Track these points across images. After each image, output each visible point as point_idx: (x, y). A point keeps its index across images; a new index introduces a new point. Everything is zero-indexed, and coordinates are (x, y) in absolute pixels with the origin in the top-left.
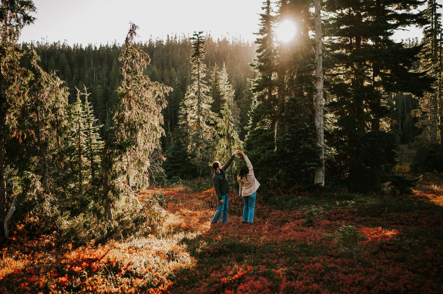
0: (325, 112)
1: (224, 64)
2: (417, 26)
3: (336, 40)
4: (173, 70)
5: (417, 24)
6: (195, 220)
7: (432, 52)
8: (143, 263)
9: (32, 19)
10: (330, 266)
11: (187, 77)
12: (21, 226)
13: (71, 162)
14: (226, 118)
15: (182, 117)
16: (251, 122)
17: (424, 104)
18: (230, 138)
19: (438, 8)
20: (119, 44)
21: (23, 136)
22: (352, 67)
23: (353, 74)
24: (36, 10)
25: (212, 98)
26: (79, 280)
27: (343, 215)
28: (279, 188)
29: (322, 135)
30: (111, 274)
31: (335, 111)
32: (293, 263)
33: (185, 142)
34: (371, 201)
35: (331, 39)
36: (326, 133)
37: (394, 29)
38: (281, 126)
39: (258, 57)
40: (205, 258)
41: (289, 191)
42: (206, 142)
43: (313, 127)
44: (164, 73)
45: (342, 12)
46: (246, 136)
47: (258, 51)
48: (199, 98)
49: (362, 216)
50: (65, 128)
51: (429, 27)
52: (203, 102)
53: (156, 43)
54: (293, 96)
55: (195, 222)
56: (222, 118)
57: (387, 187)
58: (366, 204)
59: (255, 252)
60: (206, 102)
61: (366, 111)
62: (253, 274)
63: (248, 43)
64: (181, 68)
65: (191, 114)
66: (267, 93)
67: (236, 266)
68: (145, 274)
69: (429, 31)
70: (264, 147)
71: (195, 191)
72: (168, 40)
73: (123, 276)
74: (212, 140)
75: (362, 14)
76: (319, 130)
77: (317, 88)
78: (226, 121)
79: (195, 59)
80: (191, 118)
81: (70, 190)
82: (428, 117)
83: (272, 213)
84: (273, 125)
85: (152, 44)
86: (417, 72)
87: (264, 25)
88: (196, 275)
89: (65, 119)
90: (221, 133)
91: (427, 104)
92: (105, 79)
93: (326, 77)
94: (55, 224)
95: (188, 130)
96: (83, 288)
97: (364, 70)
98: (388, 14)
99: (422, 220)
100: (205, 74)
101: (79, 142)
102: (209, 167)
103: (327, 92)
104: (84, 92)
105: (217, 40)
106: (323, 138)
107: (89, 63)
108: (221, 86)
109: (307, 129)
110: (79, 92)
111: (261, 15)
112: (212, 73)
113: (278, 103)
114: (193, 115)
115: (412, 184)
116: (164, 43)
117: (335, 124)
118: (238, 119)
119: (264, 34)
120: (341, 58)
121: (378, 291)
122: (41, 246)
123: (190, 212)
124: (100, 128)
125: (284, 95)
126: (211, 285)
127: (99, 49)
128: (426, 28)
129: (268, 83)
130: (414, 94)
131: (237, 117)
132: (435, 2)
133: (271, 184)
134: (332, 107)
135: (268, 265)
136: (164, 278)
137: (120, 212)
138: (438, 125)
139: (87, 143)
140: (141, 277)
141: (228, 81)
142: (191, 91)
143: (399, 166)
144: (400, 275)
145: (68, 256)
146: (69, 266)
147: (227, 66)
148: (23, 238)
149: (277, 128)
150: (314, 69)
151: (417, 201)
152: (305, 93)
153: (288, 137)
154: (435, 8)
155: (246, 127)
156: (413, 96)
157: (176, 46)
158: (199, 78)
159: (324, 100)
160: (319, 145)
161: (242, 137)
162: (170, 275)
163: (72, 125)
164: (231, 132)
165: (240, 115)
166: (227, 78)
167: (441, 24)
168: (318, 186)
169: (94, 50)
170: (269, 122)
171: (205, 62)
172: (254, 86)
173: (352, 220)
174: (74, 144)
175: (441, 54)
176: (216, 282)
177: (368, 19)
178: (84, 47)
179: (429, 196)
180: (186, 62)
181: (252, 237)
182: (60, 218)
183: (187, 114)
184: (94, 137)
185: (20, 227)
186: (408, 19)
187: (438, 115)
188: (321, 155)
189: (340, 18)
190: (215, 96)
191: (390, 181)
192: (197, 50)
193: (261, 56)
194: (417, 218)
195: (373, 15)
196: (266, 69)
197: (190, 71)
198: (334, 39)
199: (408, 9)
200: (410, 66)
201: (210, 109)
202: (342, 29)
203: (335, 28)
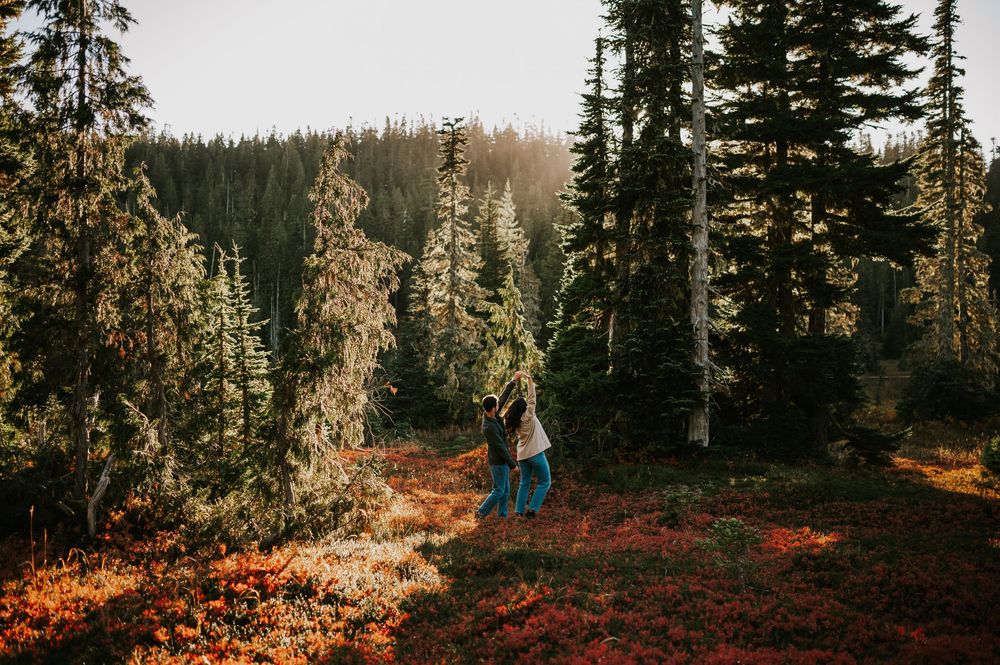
0: (711, 295)
1: (508, 184)
2: (902, 121)
3: (737, 147)
4: (397, 192)
5: (903, 118)
6: (444, 511)
7: (944, 167)
8: (354, 581)
9: (146, 120)
10: (693, 588)
11: (426, 208)
12: (118, 513)
13: (204, 392)
14: (509, 305)
15: (417, 298)
16: (560, 313)
17: (927, 276)
18: (518, 345)
19: (956, 76)
20: (282, 134)
21: (126, 343)
22: (770, 203)
23: (770, 217)
24: (154, 105)
25: (480, 258)
26: (245, 606)
27: (741, 504)
28: (616, 450)
29: (705, 343)
30: (299, 597)
31: (733, 291)
32: (629, 584)
33: (422, 351)
34: (798, 478)
35: (726, 145)
36: (713, 337)
37: (853, 127)
38: (620, 322)
39: (576, 180)
40: (467, 578)
41: (637, 455)
42: (466, 351)
43: (687, 325)
44: (377, 199)
45: (749, 89)
46: (550, 342)
47: (576, 169)
48: (453, 258)
49: (779, 508)
50: (196, 326)
52: (462, 266)
53: (362, 134)
54: (647, 262)
55: (445, 515)
56: (501, 304)
57: (840, 451)
58: (787, 484)
59: (560, 568)
60: (467, 266)
61: (797, 293)
62: (553, 600)
63: (558, 136)
64: (414, 188)
65: (436, 291)
66: (594, 254)
67: (524, 586)
68: (360, 600)
69: (937, 123)
70: (587, 365)
71: (442, 455)
72: (388, 128)
73: (321, 603)
74: (480, 346)
75: (790, 94)
76: (698, 332)
77: (695, 246)
78: (509, 310)
79: (446, 176)
80: (436, 300)
81: (202, 448)
82: (934, 303)
83: (600, 501)
84: (605, 320)
85: (353, 136)
86: (901, 215)
87: (588, 116)
88: (451, 605)
89: (195, 309)
90: (499, 334)
91: (933, 277)
92: (251, 210)
93: (712, 224)
94: (181, 513)
95: (430, 324)
96: (253, 619)
97: (791, 211)
98: (844, 95)
99: (894, 516)
100: (466, 208)
101: (220, 354)
102: (473, 406)
103: (717, 254)
104: (233, 254)
105: (492, 130)
106: (706, 348)
107: (216, 176)
108: (501, 231)
109: (675, 329)
110: (223, 256)
111: (584, 96)
112: (482, 204)
113: (615, 275)
114: (441, 294)
115: (891, 445)
116: (379, 136)
117: (732, 320)
118: (535, 302)
119: (589, 134)
120: (746, 185)
121: (770, 629)
122: (160, 552)
123: (434, 495)
124: (262, 326)
125: (628, 261)
126: (478, 619)
127: (239, 146)
128: (933, 117)
129: (595, 235)
130: (893, 260)
131: (532, 298)
132: (949, 63)
133: (599, 440)
134: (725, 283)
135: (582, 587)
136: (394, 606)
137: (308, 489)
138: (957, 322)
139: (237, 356)
140: (354, 604)
141: (515, 220)
142: (436, 243)
143: (875, 407)
144: (815, 604)
145: (219, 566)
146: (224, 583)
147: (514, 186)
148: (123, 536)
149: (614, 326)
150: (690, 208)
151: (897, 479)
152: (672, 257)
153: (634, 344)
154: (951, 75)
155: (550, 323)
156: (893, 265)
157: (406, 141)
158: (453, 216)
159: (711, 270)
160: (697, 362)
161: (541, 344)
162: (405, 603)
163: (207, 321)
164: (519, 333)
165: (540, 294)
166: (514, 214)
167: (963, 109)
168: (696, 445)
169: (227, 146)
170: (598, 313)
171: (468, 180)
172: (567, 241)
173: (759, 514)
174: (210, 357)
175: (962, 172)
176: (488, 614)
177: (802, 104)
178: (206, 141)
179: (927, 470)
180: (424, 177)
181: (556, 543)
182: (190, 501)
183: (427, 291)
184: (250, 343)
185: (117, 517)
186: (882, 107)
187: (956, 299)
188: (702, 383)
189: (744, 102)
190: (486, 254)
191: (846, 439)
192: (451, 157)
193: (584, 178)
194: (886, 512)
195: (812, 97)
196: (591, 206)
197: (436, 200)
198: (732, 146)
199: (885, 85)
200: (885, 203)
201: (476, 281)
202: (749, 125)
203: (733, 123)
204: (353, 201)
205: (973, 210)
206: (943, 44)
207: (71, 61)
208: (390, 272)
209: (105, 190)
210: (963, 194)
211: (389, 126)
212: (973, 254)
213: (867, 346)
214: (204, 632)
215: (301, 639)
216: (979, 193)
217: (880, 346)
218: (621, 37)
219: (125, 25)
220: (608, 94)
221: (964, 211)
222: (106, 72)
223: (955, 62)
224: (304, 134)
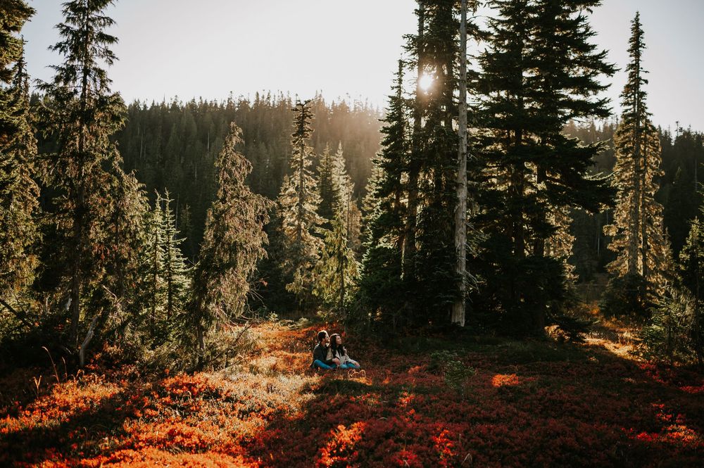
1: (340, 145)
3: (489, 133)
4: (262, 146)
7: (633, 144)
8: (241, 392)
11: (283, 157)
13: (144, 282)
14: (337, 230)
16: (371, 237)
17: (621, 217)
18: (342, 258)
19: (642, 84)
20: (181, 102)
21: (106, 251)
22: (510, 170)
23: (509, 178)
25: (319, 197)
26: (182, 401)
27: (480, 362)
28: (404, 327)
29: (464, 259)
30: (212, 398)
34: (518, 346)
35: (481, 131)
36: (468, 256)
38: (409, 245)
39: (383, 150)
41: (418, 331)
42: (308, 260)
43: (452, 247)
45: (499, 94)
46: (364, 255)
47: (384, 144)
48: (301, 196)
50: (141, 241)
51: (630, 109)
52: (307, 202)
53: (239, 104)
54: (428, 206)
56: (332, 230)
57: (553, 331)
60: (310, 201)
61: (526, 228)
64: (274, 144)
65: (289, 218)
66: (394, 199)
69: (630, 115)
72: (257, 100)
73: (224, 401)
74: (318, 257)
75: (525, 98)
76: (459, 252)
77: (458, 197)
78: (337, 234)
79: (298, 139)
80: (288, 224)
82: (625, 236)
83: (392, 359)
84: (400, 243)
85: (232, 105)
86: (594, 179)
87: (393, 110)
89: (141, 230)
90: (330, 250)
91: (625, 218)
92: (158, 155)
94: (134, 355)
95: (284, 241)
96: (187, 408)
97: (523, 175)
98: (560, 100)
99: (572, 370)
100: (311, 162)
101: (155, 259)
102: (312, 297)
104: (165, 197)
105: (331, 104)
106: (464, 263)
107: (133, 130)
108: (335, 177)
109: (444, 250)
110: (159, 197)
111: (390, 97)
112: (322, 158)
113: (407, 214)
114: (292, 220)
116: (251, 105)
117: (483, 244)
119: (393, 121)
120: (495, 156)
123: (285, 353)
124: (182, 242)
125: (416, 204)
128: (626, 111)
129: (395, 187)
130: (587, 208)
132: (638, 75)
134: (479, 220)
136: (265, 404)
137: (213, 341)
138: (640, 249)
139: (166, 261)
140: (242, 403)
141: (344, 170)
142: (290, 185)
149: (406, 246)
150: (456, 172)
152: (444, 203)
154: (639, 84)
155: (364, 243)
156: (587, 212)
157: (270, 110)
158: (302, 167)
159: (469, 212)
160: (458, 271)
161: (358, 257)
163: (148, 238)
164: (344, 249)
166: (344, 166)
167: (646, 106)
168: (456, 326)
169: (142, 109)
170: (395, 238)
171: (313, 143)
172: (376, 190)
174: (148, 260)
175: (645, 148)
177: (533, 105)
180: (282, 136)
183: (283, 218)
184: (174, 252)
187: (640, 234)
188: (461, 285)
189: (494, 104)
190: (324, 193)
191: (557, 324)
192: (301, 127)
193: (388, 150)
194: (568, 368)
195: (539, 101)
196: (393, 168)
197: (290, 156)
198: (486, 131)
199: (586, 94)
200: (583, 172)
201: (316, 211)
202: (497, 118)
203: (487, 117)
204: (242, 168)
205: (652, 174)
206: (634, 62)
207: (79, 82)
208: (264, 213)
209: (98, 160)
210: (646, 164)
211: (258, 99)
212: (651, 203)
213: (586, 263)
214: (161, 413)
215: (214, 417)
216: (656, 163)
217: (595, 263)
218: (415, 60)
219: (111, 61)
220: (405, 96)
221: (646, 174)
222: (98, 89)
223: (642, 75)
224: (197, 102)
